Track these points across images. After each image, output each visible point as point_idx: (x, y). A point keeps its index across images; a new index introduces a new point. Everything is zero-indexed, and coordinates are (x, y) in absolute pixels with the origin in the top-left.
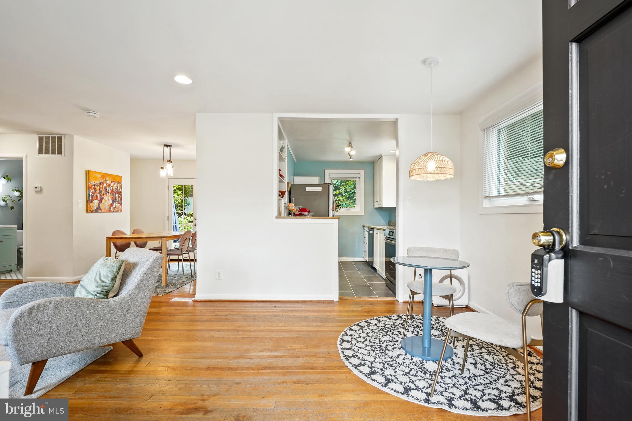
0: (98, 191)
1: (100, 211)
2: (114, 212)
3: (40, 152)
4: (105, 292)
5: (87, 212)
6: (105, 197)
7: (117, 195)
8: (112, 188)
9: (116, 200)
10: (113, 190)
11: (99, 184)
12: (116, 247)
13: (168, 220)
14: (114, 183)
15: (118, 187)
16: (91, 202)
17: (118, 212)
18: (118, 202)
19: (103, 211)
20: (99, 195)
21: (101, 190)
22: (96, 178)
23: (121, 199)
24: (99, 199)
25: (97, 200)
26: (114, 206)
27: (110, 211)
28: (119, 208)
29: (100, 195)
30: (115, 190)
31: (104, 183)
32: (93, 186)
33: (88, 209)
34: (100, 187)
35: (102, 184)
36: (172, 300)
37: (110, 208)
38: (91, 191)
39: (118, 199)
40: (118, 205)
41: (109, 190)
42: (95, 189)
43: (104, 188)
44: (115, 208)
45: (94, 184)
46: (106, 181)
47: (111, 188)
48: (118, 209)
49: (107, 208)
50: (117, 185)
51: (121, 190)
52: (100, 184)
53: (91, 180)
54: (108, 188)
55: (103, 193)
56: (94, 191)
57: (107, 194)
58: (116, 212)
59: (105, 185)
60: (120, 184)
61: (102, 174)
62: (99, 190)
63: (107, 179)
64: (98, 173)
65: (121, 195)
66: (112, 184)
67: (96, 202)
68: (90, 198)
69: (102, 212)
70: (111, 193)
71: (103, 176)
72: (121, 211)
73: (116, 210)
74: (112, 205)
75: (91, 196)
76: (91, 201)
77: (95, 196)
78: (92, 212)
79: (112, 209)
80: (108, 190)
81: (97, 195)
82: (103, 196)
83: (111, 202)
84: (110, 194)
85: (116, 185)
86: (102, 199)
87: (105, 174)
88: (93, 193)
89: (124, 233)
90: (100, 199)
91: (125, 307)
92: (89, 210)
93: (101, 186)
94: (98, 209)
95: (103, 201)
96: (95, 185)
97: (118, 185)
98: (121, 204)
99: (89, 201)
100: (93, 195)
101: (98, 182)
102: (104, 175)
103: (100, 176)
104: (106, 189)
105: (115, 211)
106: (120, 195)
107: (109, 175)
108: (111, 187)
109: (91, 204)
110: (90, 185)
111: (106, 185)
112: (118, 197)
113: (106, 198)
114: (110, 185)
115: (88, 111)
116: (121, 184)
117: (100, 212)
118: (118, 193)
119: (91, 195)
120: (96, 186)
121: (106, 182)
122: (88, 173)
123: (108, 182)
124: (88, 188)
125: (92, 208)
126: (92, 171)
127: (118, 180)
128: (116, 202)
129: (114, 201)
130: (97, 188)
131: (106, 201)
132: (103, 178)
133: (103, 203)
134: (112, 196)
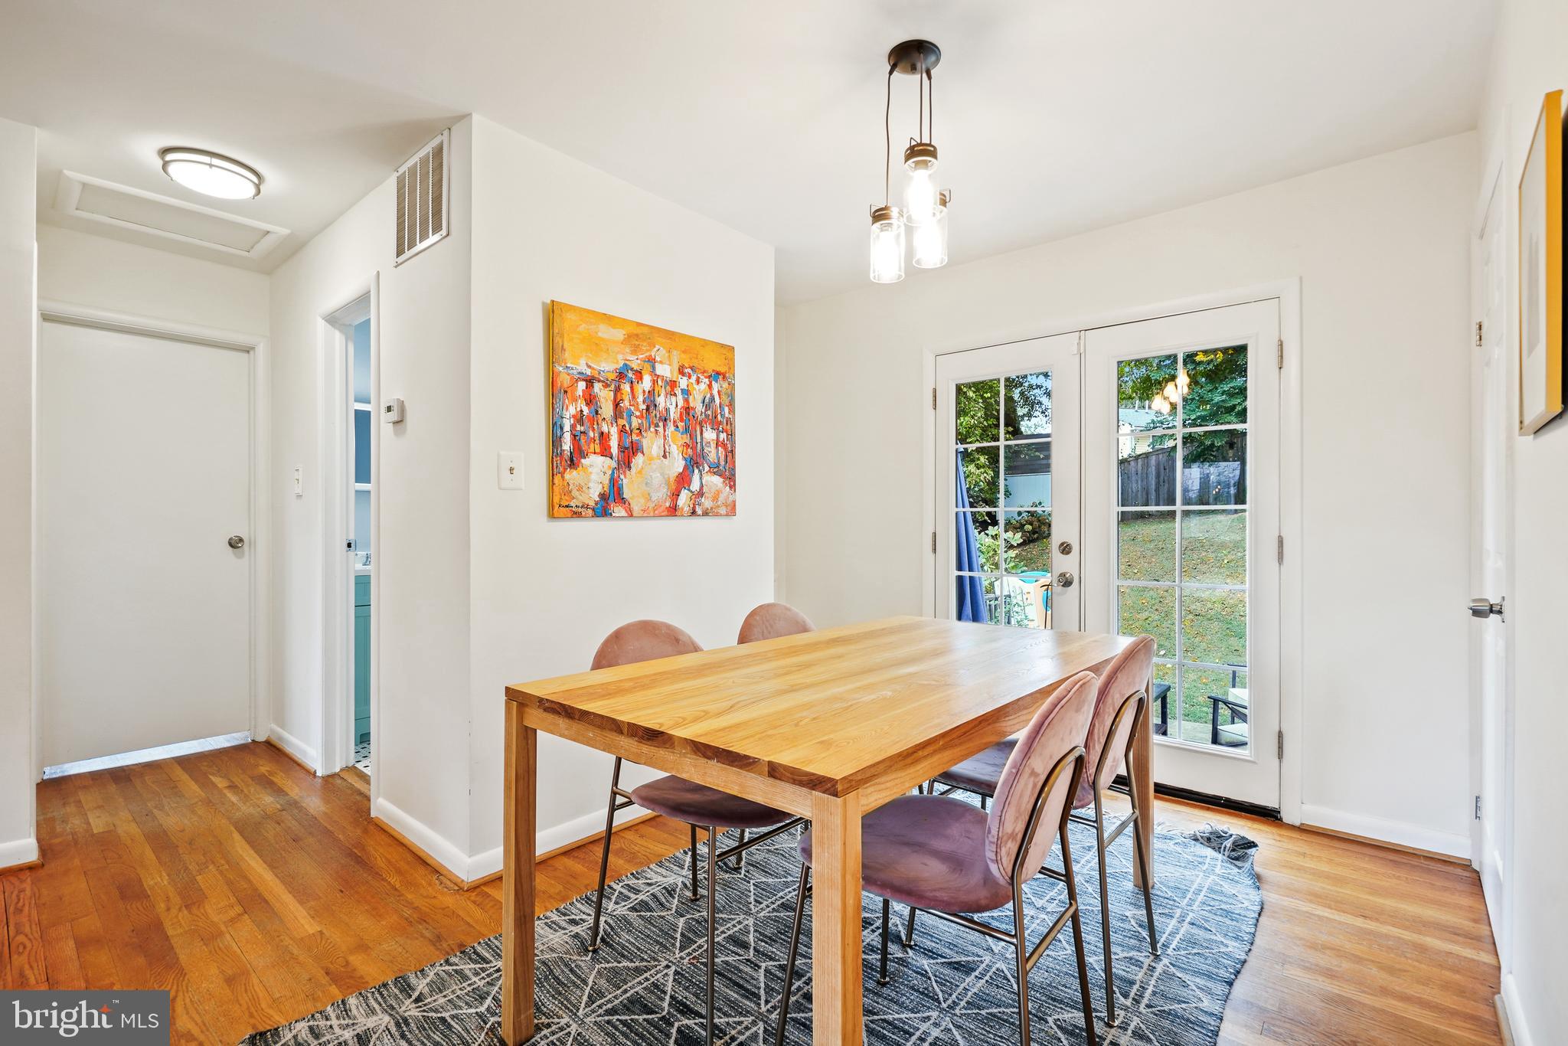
0: (607, 410)
1: (619, 511)
2: (694, 513)
3: (401, 244)
5: (552, 515)
6: (645, 443)
7: (710, 435)
8: (686, 401)
9: (703, 455)
10: (687, 409)
11: (612, 376)
13: (935, 550)
14: (694, 378)
15: (712, 399)
16: (573, 463)
17: (717, 515)
18: (715, 470)
19: (636, 509)
20: (614, 431)
21: (625, 404)
22: (596, 346)
23: (730, 453)
24: (615, 450)
25: (605, 452)
26: (695, 486)
27: (673, 511)
28: (721, 499)
29: (622, 431)
30: (699, 408)
31: (639, 375)
32: (582, 385)
33: (556, 500)
34: (618, 390)
35: (630, 374)
37: (676, 495)
38: (572, 410)
39: (713, 454)
40: (717, 480)
41: (667, 410)
42: (590, 400)
43: (640, 399)
44: (701, 493)
45: (589, 372)
46: (652, 361)
47: (680, 397)
48: (715, 499)
49: (660, 494)
50: (710, 386)
51: (732, 410)
52: (621, 375)
53: (567, 355)
54: (661, 401)
55: (635, 422)
56: (586, 411)
57: (661, 429)
58: (706, 514)
59: (647, 383)
60: (725, 385)
61: (632, 329)
62: (616, 405)
63: (658, 352)
64: (608, 319)
65: (731, 435)
66: (683, 382)
67: (596, 470)
68: (567, 445)
69: (631, 516)
70: (681, 425)
71: (637, 335)
72: (732, 510)
73: (707, 503)
74: (683, 480)
75: (567, 437)
76: (572, 460)
77: (591, 434)
78: (577, 515)
79: (684, 499)
80: (661, 407)
81: (605, 429)
82: (635, 437)
83: (678, 465)
84: (672, 428)
85: (703, 386)
86: (630, 451)
87: (645, 330)
88: (579, 418)
90: (622, 449)
92: (561, 507)
93: (626, 388)
94: (610, 501)
95: (638, 460)
96: (590, 381)
97: (715, 386)
98: (730, 479)
99: (562, 459)
100: (579, 428)
101: (607, 367)
102: (640, 336)
103: (619, 334)
104: (651, 405)
105: (699, 511)
106: (723, 436)
107: (670, 335)
108: (678, 391)
109: (571, 476)
110: (564, 380)
111: (654, 382)
112: (713, 445)
113: (652, 444)
114: (673, 384)
116: (732, 386)
117: (623, 513)
118: (716, 425)
119: (567, 428)
120: (597, 386)
121: (654, 368)
122: (552, 313)
123: (665, 370)
124: (555, 392)
125: (575, 493)
126: (573, 308)
127: (713, 363)
128: (707, 468)
129: (694, 461)
130: (604, 396)
131: (651, 459)
132: (635, 350)
133: (640, 472)
134: (686, 439)
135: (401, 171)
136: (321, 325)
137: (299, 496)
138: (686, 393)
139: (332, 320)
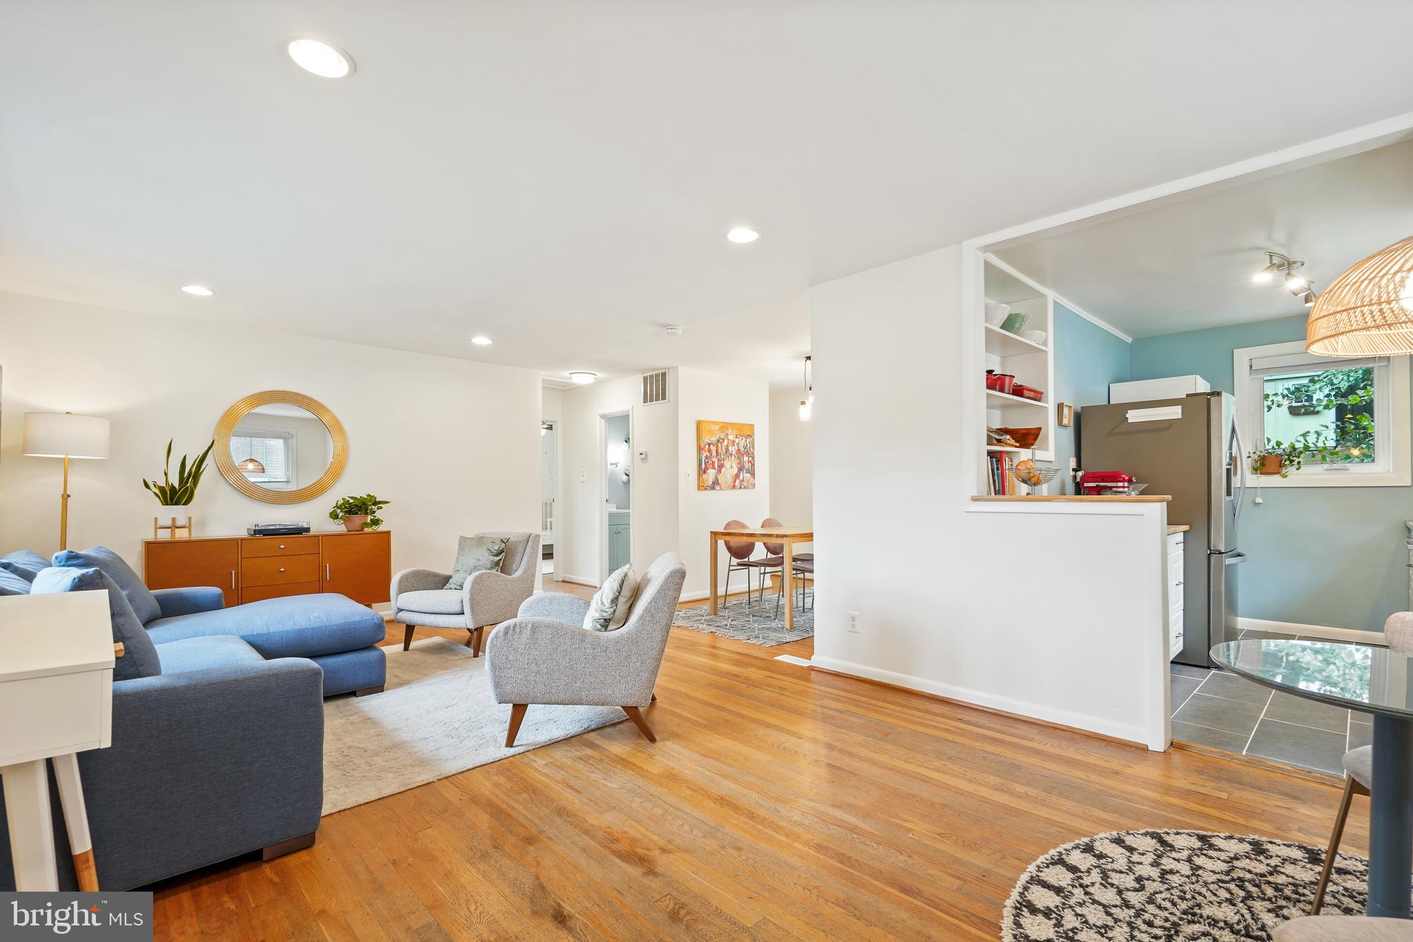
0: (714, 454)
1: (717, 487)
2: (741, 488)
3: (645, 401)
4: (603, 621)
5: (699, 489)
6: (725, 463)
7: (746, 458)
8: (738, 447)
9: (744, 467)
10: (738, 450)
11: (716, 442)
12: (729, 549)
14: (741, 438)
15: (747, 445)
16: (705, 472)
17: (749, 488)
18: (748, 471)
19: (723, 486)
20: (716, 460)
21: (719, 451)
22: (711, 432)
23: (753, 465)
24: (716, 467)
25: (714, 468)
26: (741, 478)
27: (734, 487)
28: (750, 481)
29: (718, 460)
30: (742, 449)
31: (723, 440)
32: (707, 446)
33: (700, 484)
34: (717, 446)
35: (721, 441)
36: (778, 658)
37: (735, 481)
38: (705, 455)
39: (747, 466)
40: (748, 475)
41: (732, 451)
42: (709, 451)
43: (724, 448)
44: (743, 480)
45: (709, 442)
46: (727, 435)
47: (736, 446)
48: (748, 482)
49: (730, 481)
50: (746, 440)
51: (753, 449)
52: (718, 441)
53: (703, 437)
54: (730, 448)
55: (722, 457)
56: (708, 454)
57: (730, 458)
58: (745, 488)
59: (726, 442)
60: (751, 439)
61: (721, 425)
62: (717, 451)
63: (729, 431)
64: (714, 423)
65: (753, 458)
66: (737, 441)
67: (711, 473)
68: (703, 467)
69: (722, 489)
70: (736, 456)
72: (754, 486)
73: (745, 484)
74: (737, 476)
75: (703, 463)
77: (710, 462)
78: (706, 489)
79: (737, 483)
80: (730, 450)
81: (714, 460)
82: (722, 462)
83: (735, 470)
84: (734, 458)
85: (744, 441)
86: (721, 466)
87: (725, 424)
88: (707, 457)
89: (744, 526)
90: (718, 466)
91: (624, 649)
92: (701, 487)
93: (720, 445)
94: (715, 484)
95: (723, 470)
96: (709, 445)
97: (748, 440)
98: (753, 475)
99: (702, 471)
100: (706, 460)
101: (714, 439)
102: (724, 426)
103: (717, 427)
104: (727, 450)
105: (743, 487)
106: (751, 458)
107: (733, 424)
108: (735, 444)
109: (704, 476)
110: (702, 445)
111: (728, 442)
112: (747, 462)
113: (727, 464)
114: (734, 442)
115: (667, 326)
116: (753, 439)
117: (719, 488)
118: (748, 454)
119: (703, 461)
120: (711, 446)
121: (728, 437)
122: (699, 425)
123: (731, 437)
124: (700, 449)
125: (705, 482)
126: (704, 421)
127: (747, 432)
128: (745, 471)
129: (740, 469)
130: (713, 448)
131: (727, 469)
132: (722, 432)
133: (724, 474)
134: (738, 461)
135: (646, 375)
136: (598, 417)
137: (583, 482)
138: (738, 444)
139: (603, 417)
